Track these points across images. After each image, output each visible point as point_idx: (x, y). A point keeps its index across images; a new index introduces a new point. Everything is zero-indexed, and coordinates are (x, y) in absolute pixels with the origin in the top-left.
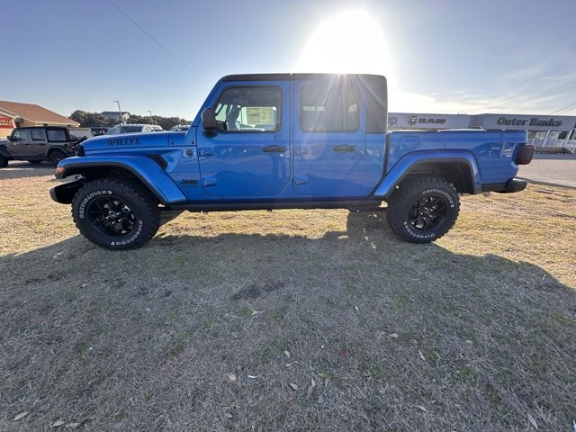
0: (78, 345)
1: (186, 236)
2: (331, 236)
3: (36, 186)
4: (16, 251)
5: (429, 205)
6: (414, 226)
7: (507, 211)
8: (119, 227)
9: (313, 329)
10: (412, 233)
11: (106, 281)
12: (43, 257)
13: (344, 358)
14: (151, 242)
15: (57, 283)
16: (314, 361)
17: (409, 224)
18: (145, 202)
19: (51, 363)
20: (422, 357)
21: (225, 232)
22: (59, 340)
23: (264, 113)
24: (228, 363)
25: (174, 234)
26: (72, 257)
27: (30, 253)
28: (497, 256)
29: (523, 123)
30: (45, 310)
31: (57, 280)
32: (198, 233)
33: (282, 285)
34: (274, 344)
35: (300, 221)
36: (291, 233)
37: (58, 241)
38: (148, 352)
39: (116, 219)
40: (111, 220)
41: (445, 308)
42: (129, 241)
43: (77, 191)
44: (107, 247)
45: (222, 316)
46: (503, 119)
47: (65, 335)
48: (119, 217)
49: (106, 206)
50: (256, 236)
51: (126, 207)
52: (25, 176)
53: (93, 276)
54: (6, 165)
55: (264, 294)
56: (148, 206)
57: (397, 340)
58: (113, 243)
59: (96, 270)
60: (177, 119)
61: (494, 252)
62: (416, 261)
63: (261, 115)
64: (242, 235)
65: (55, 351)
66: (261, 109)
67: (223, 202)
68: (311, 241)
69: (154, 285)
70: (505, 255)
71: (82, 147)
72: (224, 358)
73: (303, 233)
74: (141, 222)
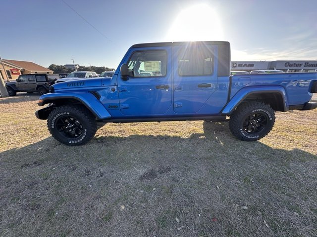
0: (49, 210)
1: (111, 137)
2: (195, 136)
3: (30, 106)
4: (17, 146)
5: (256, 118)
6: (247, 131)
7: (300, 119)
8: (73, 132)
9: (192, 202)
10: (245, 135)
11: (66, 166)
12: (32, 150)
13: (214, 225)
14: (91, 141)
15: (39, 167)
16: (195, 226)
17: (243, 130)
18: (88, 118)
19: (33, 223)
20: (267, 225)
21: (133, 134)
22: (38, 206)
23: (154, 65)
24: (140, 226)
25: (104, 136)
26: (47, 150)
27: (25, 147)
28: (300, 150)
29: (300, 65)
30: (31, 186)
31: (39, 165)
32: (118, 135)
33: (169, 170)
34: (168, 212)
35: (176, 127)
36: (171, 134)
37: (40, 140)
38: (91, 217)
39: (72, 128)
40: (69, 129)
41: (274, 188)
42: (79, 141)
43: (50, 113)
44: (67, 144)
45: (134, 191)
46: (288, 64)
47: (42, 203)
48: (73, 127)
49: (66, 121)
50: (151, 136)
51: (77, 122)
52: (25, 101)
53: (59, 163)
54: (15, 95)
55: (159, 175)
56: (90, 121)
57: (247, 211)
58: (70, 142)
59: (60, 159)
60: (104, 68)
61: (297, 147)
62: (250, 154)
63: (153, 66)
64: (143, 136)
65: (36, 215)
66: (152, 63)
67: (132, 117)
68: (183, 139)
69: (93, 169)
70: (306, 149)
71: (53, 87)
72: (138, 223)
73: (178, 135)
74: (86, 130)
